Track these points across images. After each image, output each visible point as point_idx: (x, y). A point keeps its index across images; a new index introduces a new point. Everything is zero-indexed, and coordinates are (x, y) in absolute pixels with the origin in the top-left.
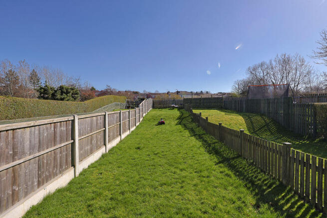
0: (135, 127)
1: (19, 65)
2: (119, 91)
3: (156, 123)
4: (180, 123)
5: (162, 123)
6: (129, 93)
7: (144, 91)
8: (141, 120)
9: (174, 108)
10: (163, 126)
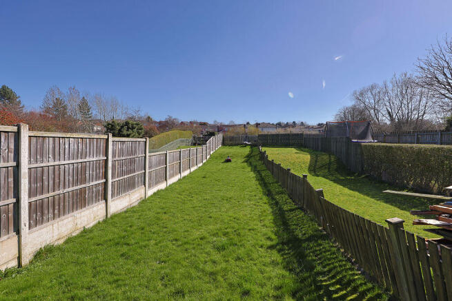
0: (201, 164)
1: (69, 93)
2: (182, 122)
3: (223, 160)
4: (246, 162)
5: (228, 161)
6: (195, 125)
7: (215, 121)
8: (208, 157)
9: (246, 145)
10: (229, 164)
